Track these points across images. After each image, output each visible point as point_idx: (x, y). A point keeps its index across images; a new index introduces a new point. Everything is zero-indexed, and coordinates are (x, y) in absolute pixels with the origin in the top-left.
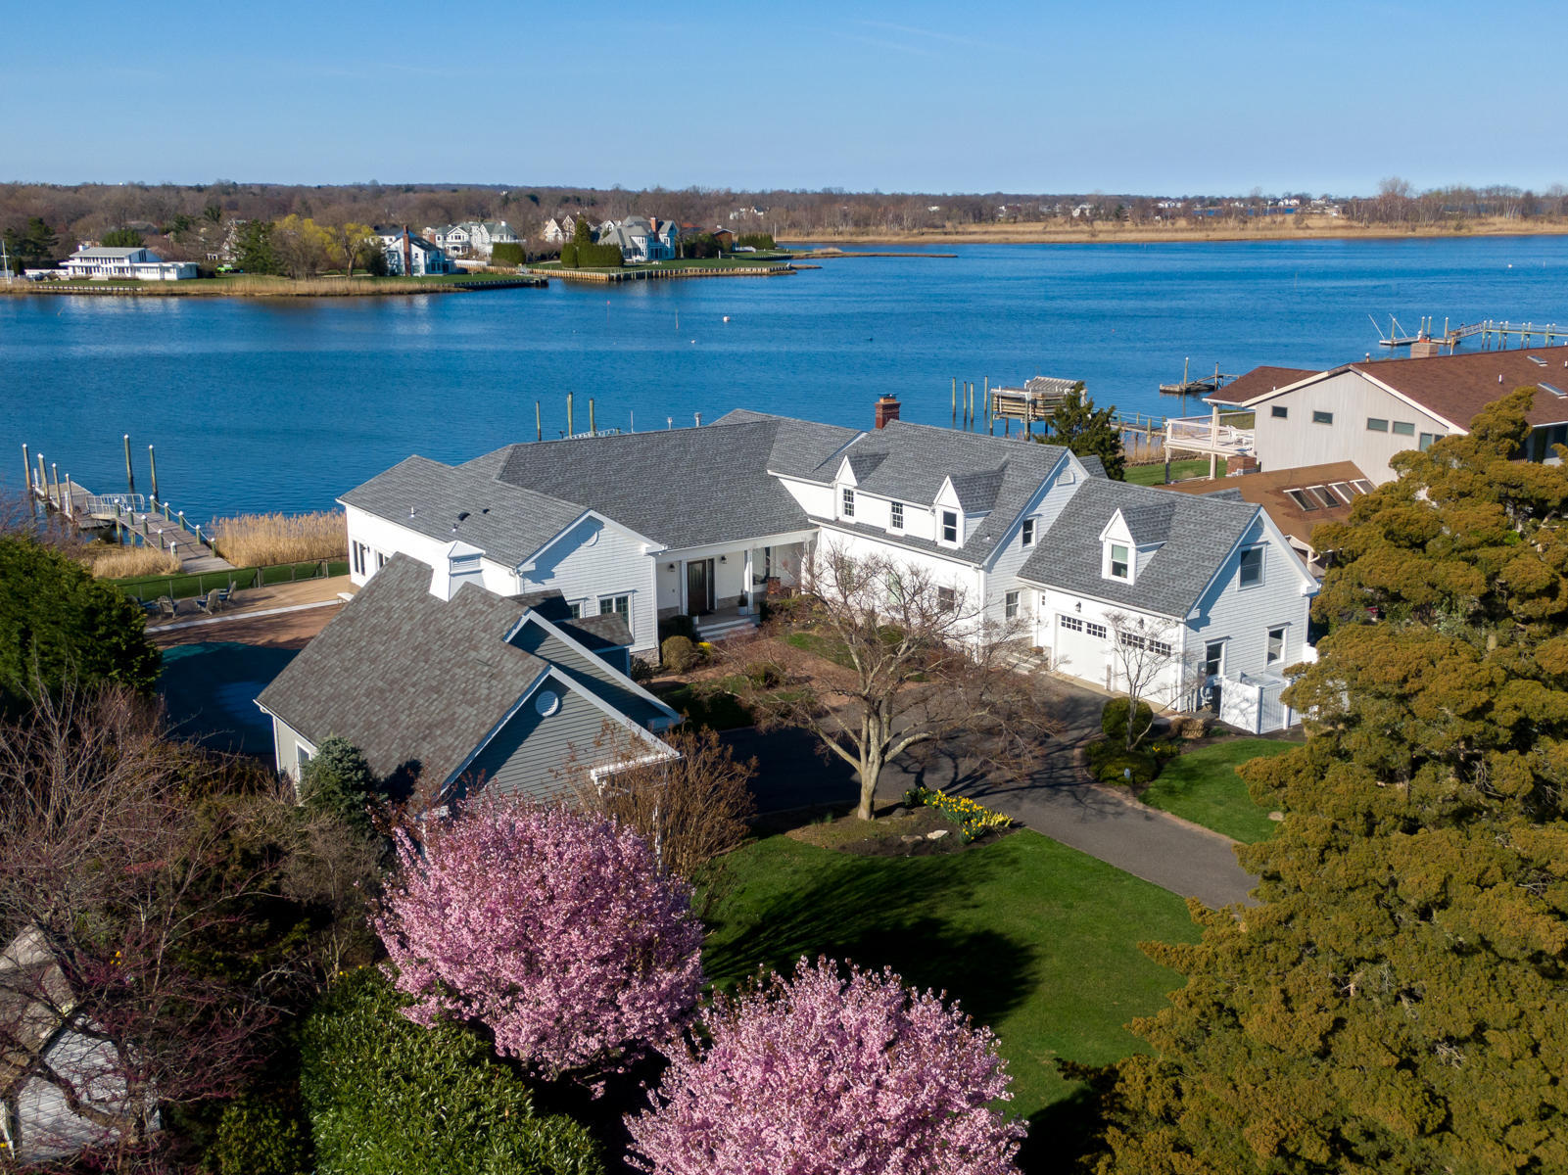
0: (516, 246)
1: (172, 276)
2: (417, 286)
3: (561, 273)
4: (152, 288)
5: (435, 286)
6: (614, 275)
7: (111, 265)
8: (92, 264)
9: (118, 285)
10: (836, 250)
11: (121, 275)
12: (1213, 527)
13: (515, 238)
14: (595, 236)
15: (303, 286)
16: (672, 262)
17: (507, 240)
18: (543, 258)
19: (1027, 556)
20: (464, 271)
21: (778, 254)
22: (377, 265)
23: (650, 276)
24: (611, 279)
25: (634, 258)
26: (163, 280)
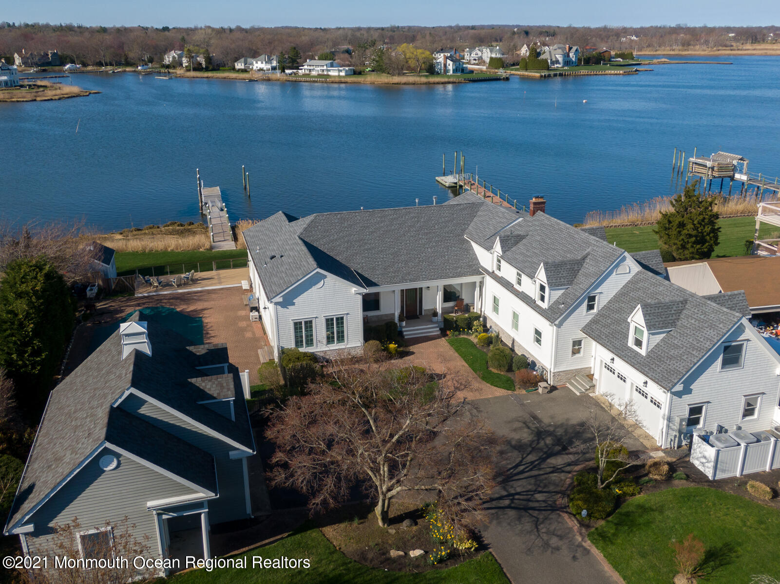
0: (500, 59)
1: (343, 74)
2: (446, 80)
3: (519, 73)
4: (333, 79)
5: (455, 80)
6: (543, 74)
7: (319, 69)
8: (312, 68)
9: (320, 78)
10: (666, 60)
11: (323, 73)
12: (706, 325)
13: (503, 54)
14: (539, 54)
15: (396, 79)
16: (575, 68)
17: (499, 56)
18: (514, 65)
19: (590, 318)
20: (472, 72)
21: (634, 63)
22: (431, 70)
23: (561, 75)
24: (541, 76)
25: (556, 66)
26: (339, 75)
